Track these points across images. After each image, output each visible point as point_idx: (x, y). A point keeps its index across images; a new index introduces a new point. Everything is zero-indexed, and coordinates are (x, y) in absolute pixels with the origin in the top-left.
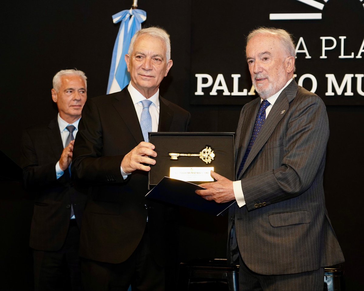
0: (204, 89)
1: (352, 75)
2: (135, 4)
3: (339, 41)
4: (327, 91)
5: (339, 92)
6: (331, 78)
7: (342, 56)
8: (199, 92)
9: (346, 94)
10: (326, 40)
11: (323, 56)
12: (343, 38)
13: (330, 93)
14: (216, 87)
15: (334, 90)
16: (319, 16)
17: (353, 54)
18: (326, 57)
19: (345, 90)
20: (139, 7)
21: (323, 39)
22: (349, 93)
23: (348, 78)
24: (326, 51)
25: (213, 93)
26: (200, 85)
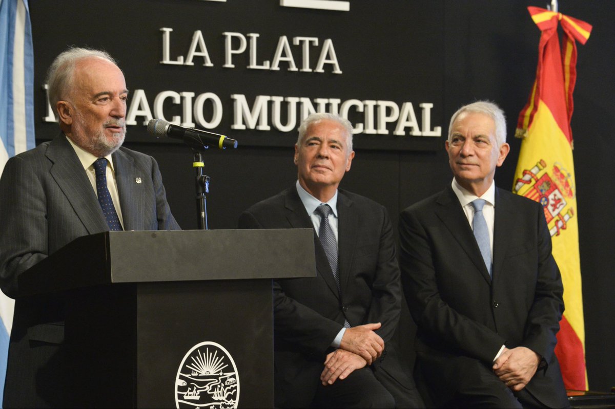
1: (268, 98)
3: (249, 41)
5: (252, 123)
6: (240, 100)
7: (254, 65)
9: (260, 128)
10: (233, 38)
11: (229, 64)
12: (254, 36)
13: (238, 126)
15: (244, 120)
17: (268, 63)
18: (233, 66)
19: (259, 120)
21: (229, 35)
22: (264, 127)
23: (263, 102)
24: (233, 55)
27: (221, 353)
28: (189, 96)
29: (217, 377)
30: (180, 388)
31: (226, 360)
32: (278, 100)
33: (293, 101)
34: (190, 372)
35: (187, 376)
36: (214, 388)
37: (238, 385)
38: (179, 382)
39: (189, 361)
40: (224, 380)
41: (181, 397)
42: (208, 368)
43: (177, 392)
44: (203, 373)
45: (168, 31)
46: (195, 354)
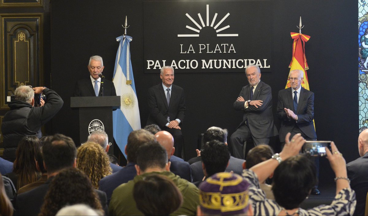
0: (150, 67)
2: (126, 33)
3: (206, 46)
4: (202, 67)
5: (207, 67)
6: (204, 61)
7: (208, 52)
8: (149, 68)
9: (210, 68)
10: (201, 45)
11: (200, 52)
12: (208, 45)
13: (203, 67)
14: (156, 66)
15: (205, 66)
16: (198, 35)
17: (212, 51)
19: (210, 66)
20: (127, 34)
22: (211, 67)
23: (211, 61)
24: (201, 50)
25: (155, 68)
26: (149, 65)
27: (99, 122)
28: (188, 61)
29: (99, 127)
30: (90, 129)
31: (101, 123)
32: (215, 61)
33: (220, 61)
34: (92, 125)
35: (92, 126)
36: (98, 129)
37: (104, 128)
38: (89, 128)
39: (92, 123)
40: (100, 127)
41: (90, 130)
42: (96, 125)
43: (89, 130)
44: (95, 126)
45: (182, 45)
46: (93, 122)
